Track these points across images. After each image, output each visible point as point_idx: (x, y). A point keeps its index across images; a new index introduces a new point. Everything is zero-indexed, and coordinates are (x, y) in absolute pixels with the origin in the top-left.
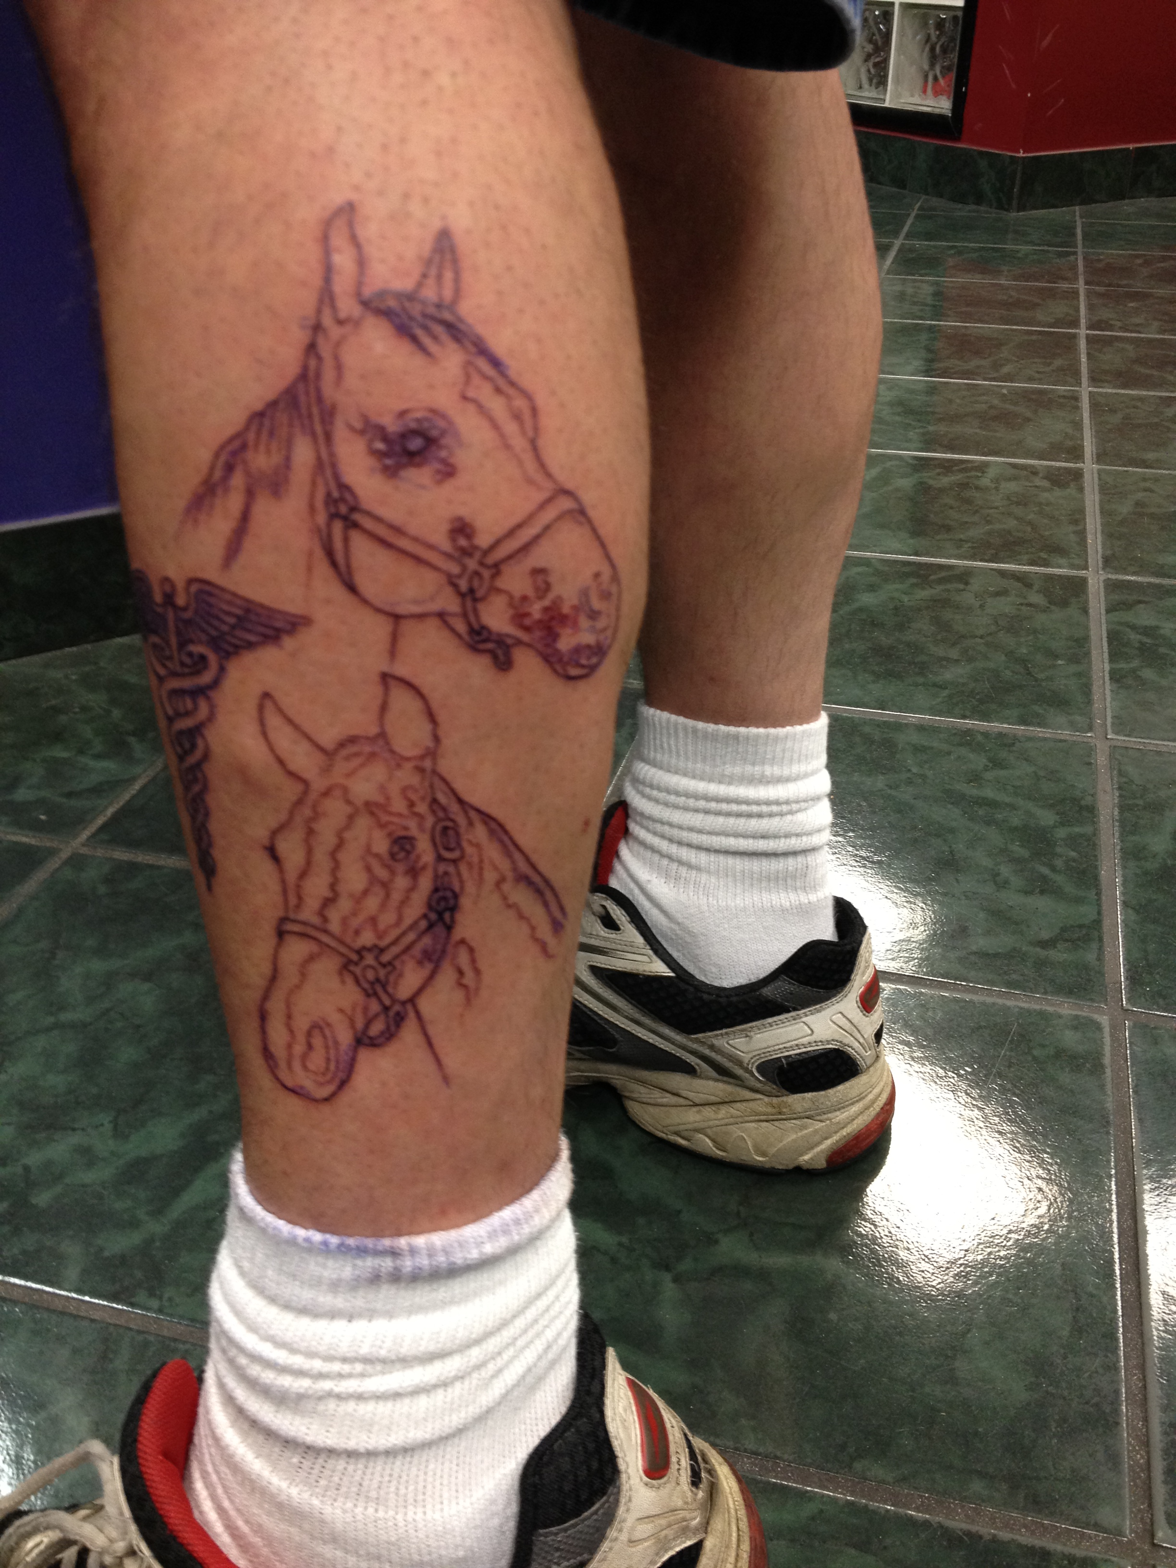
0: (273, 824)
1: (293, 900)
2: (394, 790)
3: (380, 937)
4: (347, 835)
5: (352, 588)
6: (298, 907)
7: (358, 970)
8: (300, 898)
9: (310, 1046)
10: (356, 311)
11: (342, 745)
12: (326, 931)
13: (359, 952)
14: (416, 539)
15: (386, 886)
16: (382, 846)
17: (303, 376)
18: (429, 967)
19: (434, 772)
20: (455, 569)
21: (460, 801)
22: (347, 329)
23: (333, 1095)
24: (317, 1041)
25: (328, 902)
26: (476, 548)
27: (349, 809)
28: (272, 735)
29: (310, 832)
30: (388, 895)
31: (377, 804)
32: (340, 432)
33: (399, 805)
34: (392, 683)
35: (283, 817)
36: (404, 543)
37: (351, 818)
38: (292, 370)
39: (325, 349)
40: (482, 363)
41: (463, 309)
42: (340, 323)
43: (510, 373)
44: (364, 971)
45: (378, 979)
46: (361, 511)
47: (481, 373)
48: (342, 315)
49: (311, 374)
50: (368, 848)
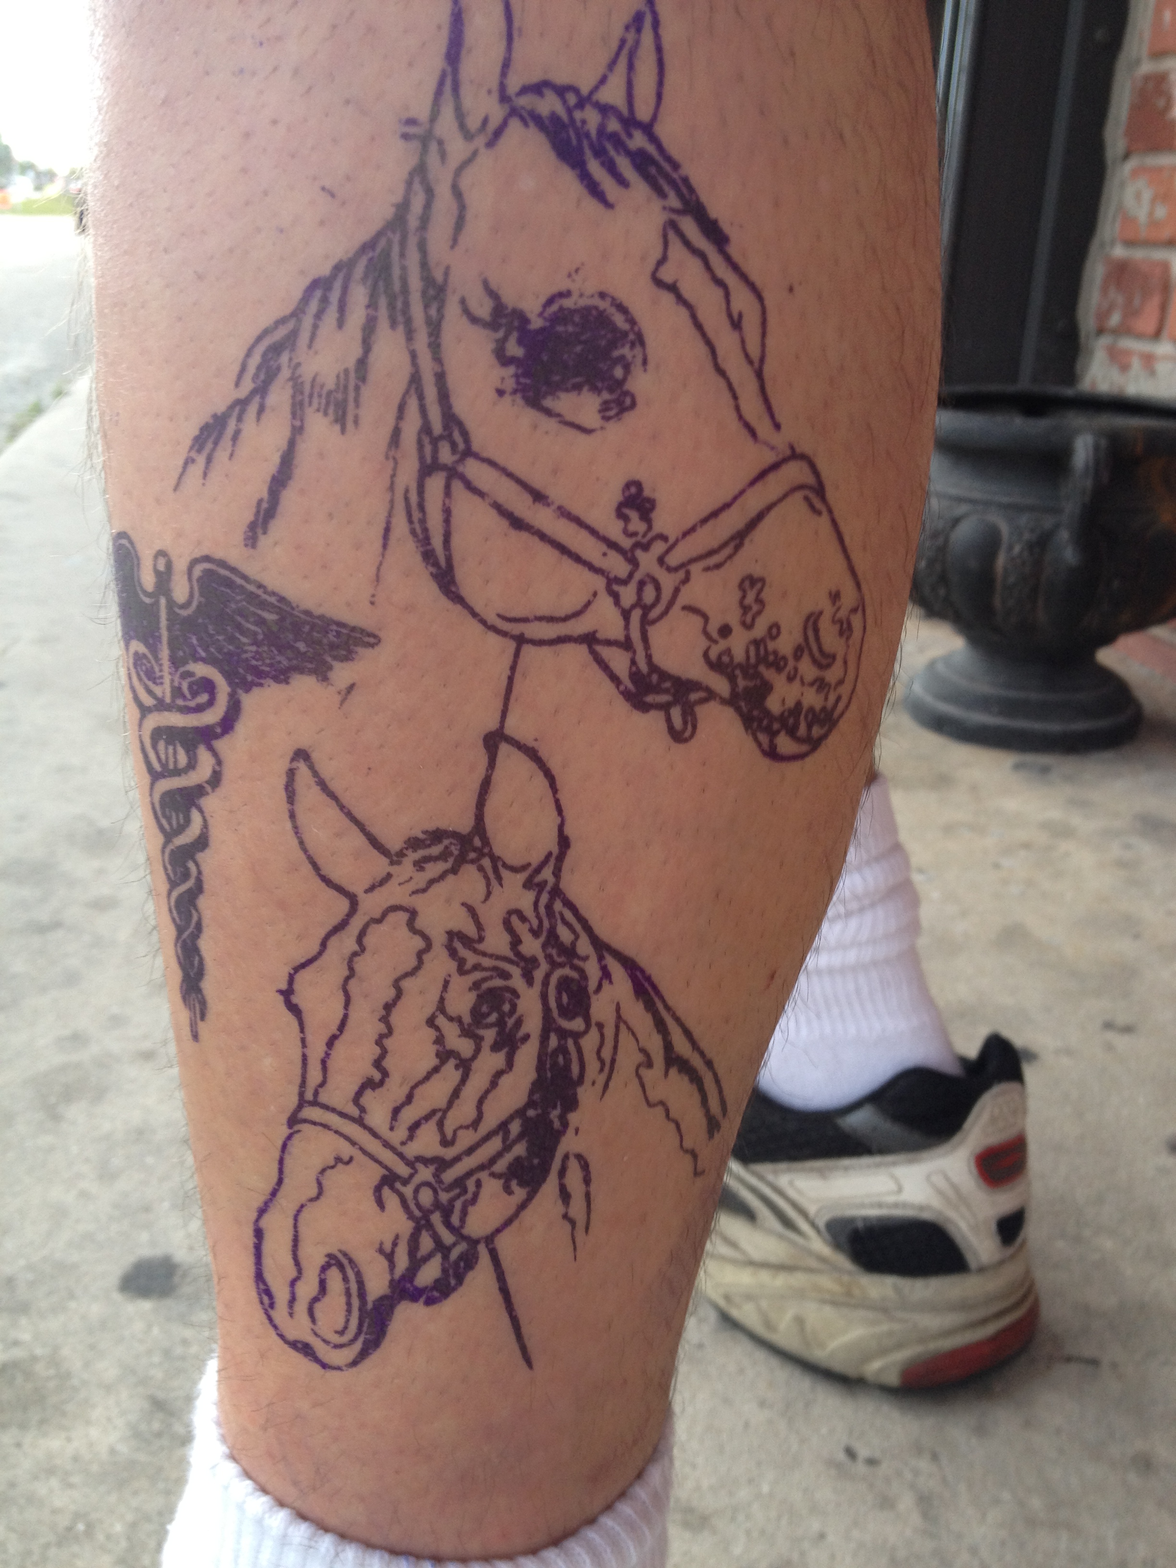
0: (295, 956)
1: (315, 1071)
5: (451, 587)
6: (323, 1082)
7: (404, 1189)
8: (328, 1071)
9: (323, 1289)
10: (496, 114)
11: (414, 842)
12: (362, 1125)
13: (410, 1163)
16: (462, 1004)
17: (400, 220)
20: (613, 564)
21: (595, 940)
22: (481, 141)
24: (335, 1283)
25: (370, 1085)
26: (657, 535)
28: (302, 819)
29: (352, 974)
31: (463, 938)
33: (496, 940)
34: (503, 747)
35: (311, 947)
37: (420, 957)
38: (384, 208)
40: (689, 226)
41: (665, 130)
42: (468, 136)
43: (733, 250)
44: (416, 1191)
45: (437, 1205)
46: (477, 456)
47: (687, 243)
48: (473, 123)
49: (413, 222)
50: (441, 1007)
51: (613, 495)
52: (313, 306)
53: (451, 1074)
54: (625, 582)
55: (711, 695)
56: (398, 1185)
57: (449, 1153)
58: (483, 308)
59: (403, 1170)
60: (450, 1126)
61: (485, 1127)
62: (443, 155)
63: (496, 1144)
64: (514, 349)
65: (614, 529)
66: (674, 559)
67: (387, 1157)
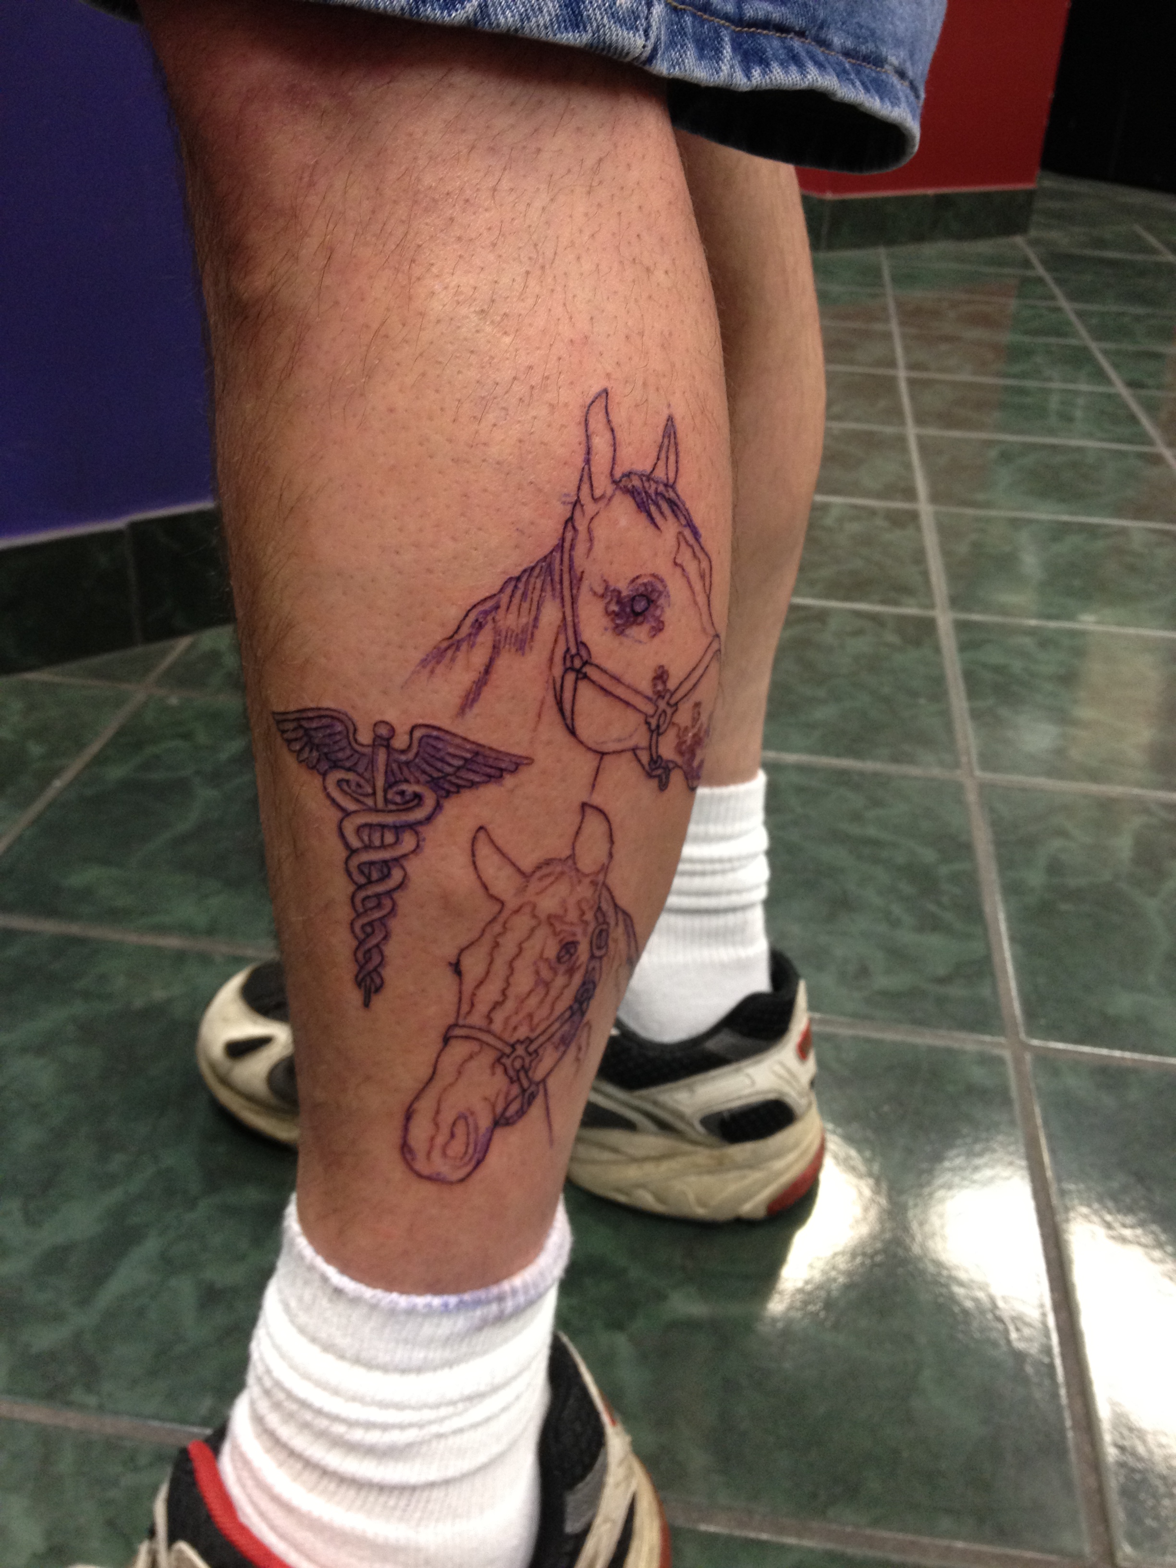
0: (463, 941)
1: (465, 1008)
2: (572, 902)
3: (532, 1030)
4: (525, 945)
5: (572, 731)
6: (469, 1013)
7: (507, 1061)
8: (472, 1005)
9: (452, 1135)
10: (610, 489)
11: (539, 867)
12: (489, 1032)
13: (513, 1046)
14: (628, 687)
15: (547, 985)
16: (551, 952)
17: (560, 547)
18: (562, 1048)
19: (604, 884)
20: (649, 709)
21: (616, 906)
22: (602, 504)
23: (469, 1175)
24: (460, 1130)
25: (497, 1005)
26: (668, 690)
27: (533, 922)
28: (480, 864)
29: (496, 945)
30: (547, 994)
31: (556, 917)
32: (584, 596)
33: (573, 915)
34: (589, 811)
35: (475, 934)
36: (620, 691)
37: (533, 930)
38: (551, 541)
39: (581, 524)
40: (687, 533)
41: (680, 487)
42: (595, 500)
43: (702, 540)
44: (513, 1061)
45: (523, 1067)
46: (591, 664)
47: (687, 542)
48: (598, 493)
49: (567, 545)
50: (541, 956)
51: (650, 675)
52: (509, 590)
53: (541, 990)
54: (652, 716)
55: (677, 766)
56: (504, 1060)
57: (533, 1036)
58: (600, 590)
59: (508, 1050)
60: (536, 1020)
61: (553, 1018)
62: (583, 511)
63: (557, 1025)
64: (614, 607)
65: (649, 692)
66: (673, 701)
67: (499, 1045)
